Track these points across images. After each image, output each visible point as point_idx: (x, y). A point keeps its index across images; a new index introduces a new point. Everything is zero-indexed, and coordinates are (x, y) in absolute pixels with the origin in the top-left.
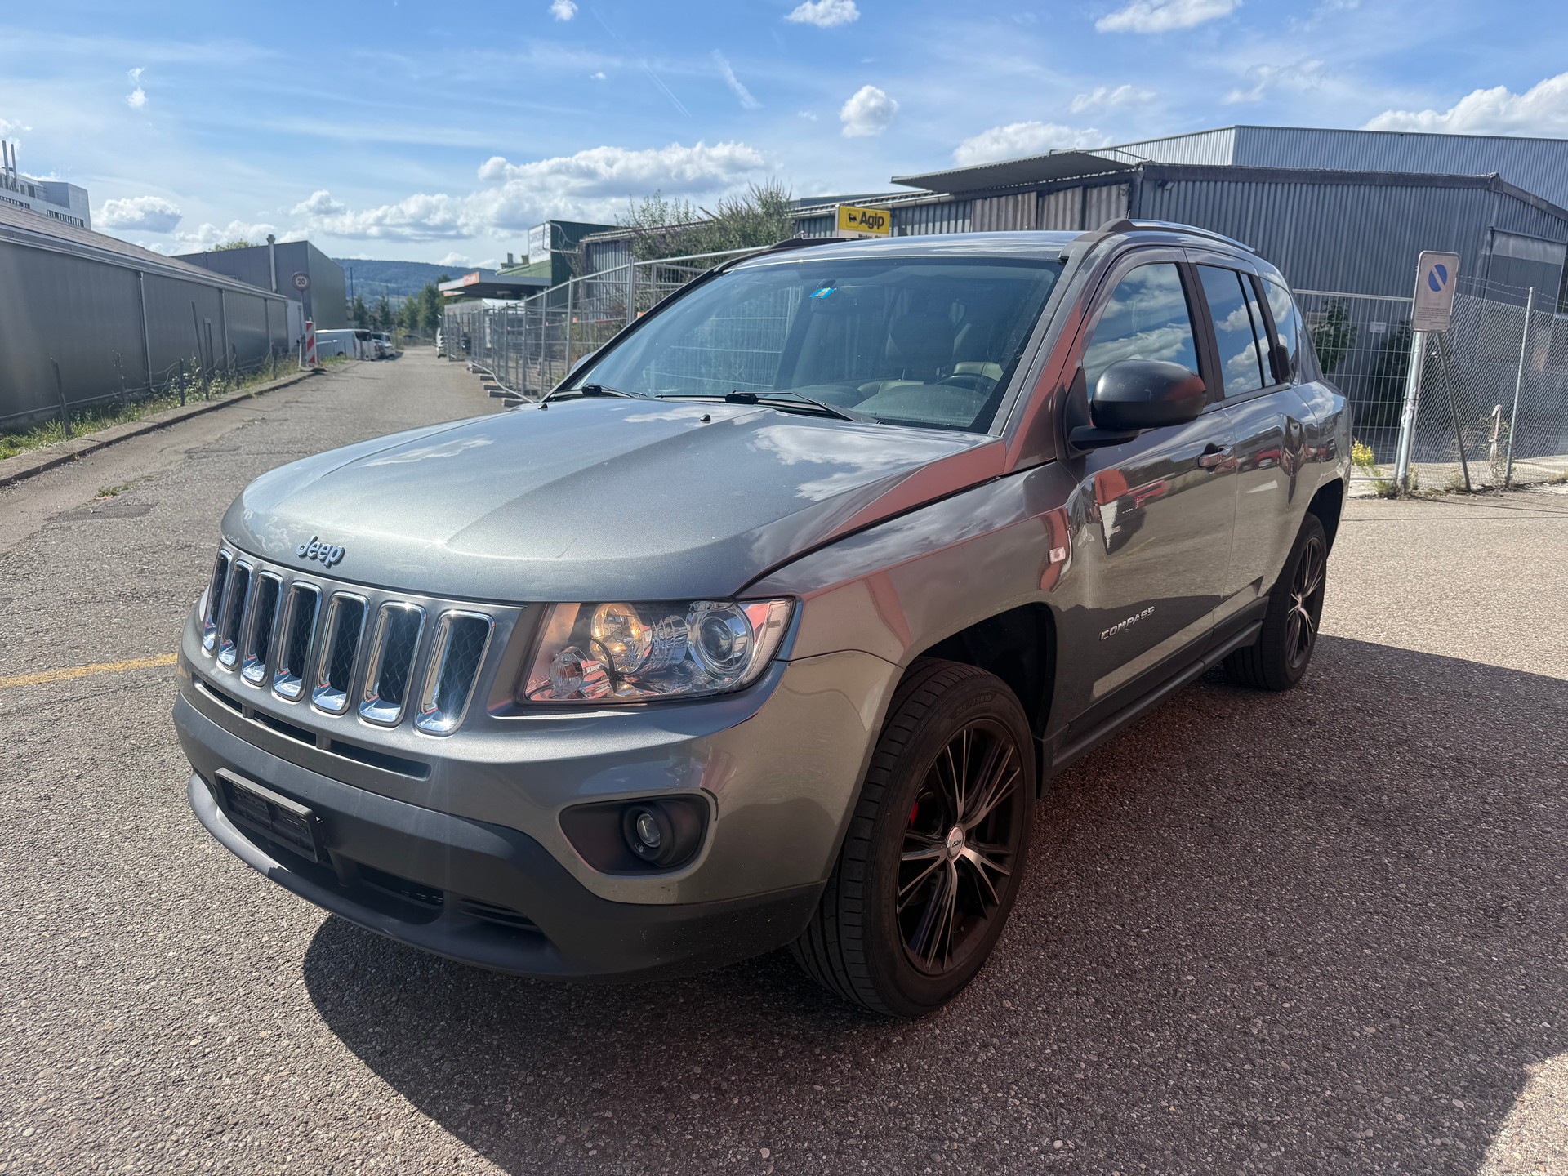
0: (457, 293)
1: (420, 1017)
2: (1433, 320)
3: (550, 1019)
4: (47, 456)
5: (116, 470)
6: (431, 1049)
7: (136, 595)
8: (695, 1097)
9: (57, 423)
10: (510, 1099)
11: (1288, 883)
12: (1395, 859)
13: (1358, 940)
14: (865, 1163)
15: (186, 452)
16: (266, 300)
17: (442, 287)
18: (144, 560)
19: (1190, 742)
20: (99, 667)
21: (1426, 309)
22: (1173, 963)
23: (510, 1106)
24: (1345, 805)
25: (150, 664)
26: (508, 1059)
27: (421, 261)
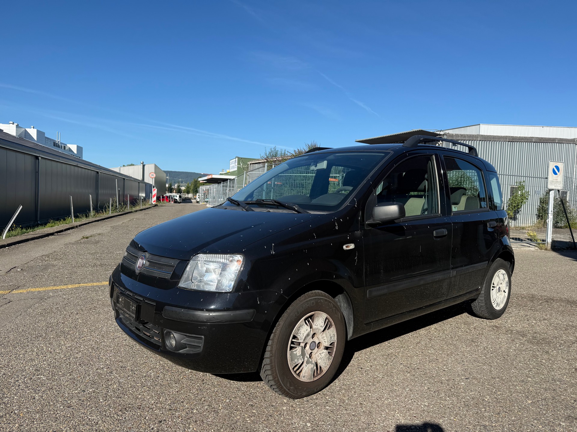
0: (204, 181)
1: (191, 382)
2: (555, 185)
3: (235, 385)
4: (66, 227)
5: (88, 231)
6: (194, 391)
7: (95, 265)
8: (285, 408)
9: (69, 217)
10: (221, 405)
11: (501, 359)
12: (541, 353)
13: (526, 376)
14: (344, 429)
15: (111, 227)
16: (139, 183)
17: (199, 179)
18: (98, 256)
19: (465, 317)
20: (83, 285)
21: (553, 181)
22: (456, 379)
23: (221, 407)
24: (523, 337)
25: (100, 284)
26: (220, 395)
27: (192, 172)
